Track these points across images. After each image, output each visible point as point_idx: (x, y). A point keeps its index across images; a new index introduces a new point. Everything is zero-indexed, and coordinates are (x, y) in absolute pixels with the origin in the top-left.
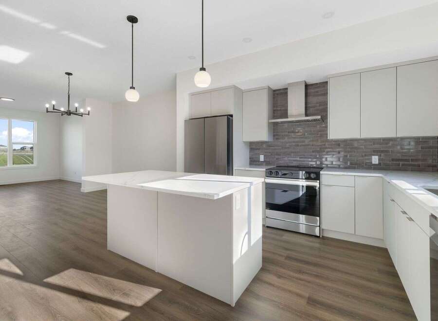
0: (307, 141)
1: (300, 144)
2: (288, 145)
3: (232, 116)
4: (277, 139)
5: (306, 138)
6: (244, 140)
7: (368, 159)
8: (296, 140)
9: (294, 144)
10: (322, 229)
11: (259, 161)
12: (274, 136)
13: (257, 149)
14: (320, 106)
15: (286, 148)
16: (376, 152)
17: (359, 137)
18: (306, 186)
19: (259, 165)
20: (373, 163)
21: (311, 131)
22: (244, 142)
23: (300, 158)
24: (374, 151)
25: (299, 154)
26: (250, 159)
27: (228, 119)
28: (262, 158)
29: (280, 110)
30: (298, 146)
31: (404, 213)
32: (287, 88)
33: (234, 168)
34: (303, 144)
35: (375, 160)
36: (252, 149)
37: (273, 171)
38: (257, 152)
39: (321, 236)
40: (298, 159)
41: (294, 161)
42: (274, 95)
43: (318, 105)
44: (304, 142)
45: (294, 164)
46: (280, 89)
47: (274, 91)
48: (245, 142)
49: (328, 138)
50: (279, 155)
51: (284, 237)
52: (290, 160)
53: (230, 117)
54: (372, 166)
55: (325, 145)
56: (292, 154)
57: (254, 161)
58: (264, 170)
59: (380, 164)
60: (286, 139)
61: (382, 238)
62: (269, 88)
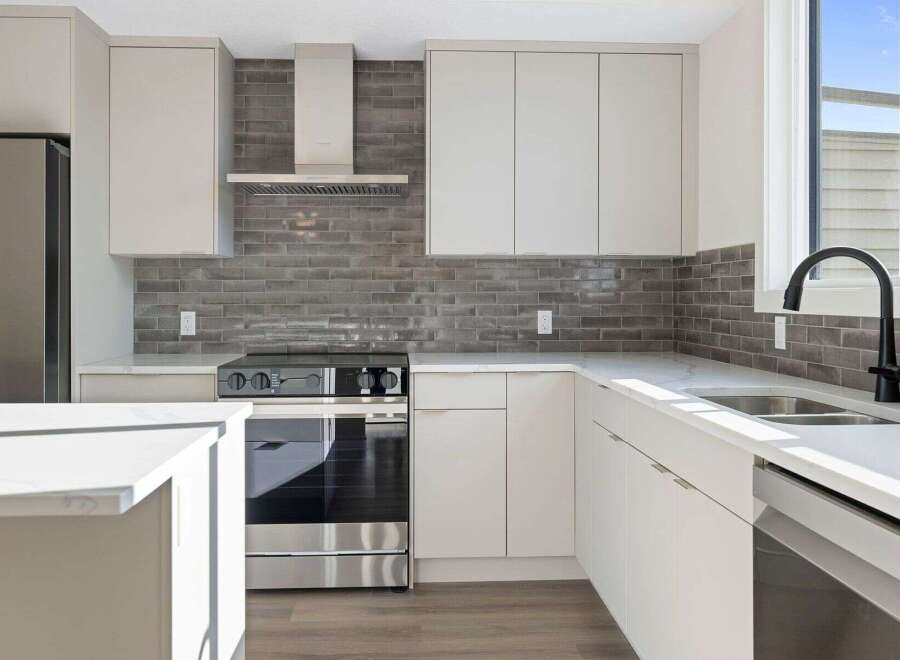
0: (355, 261)
1: (332, 270)
2: (289, 273)
3: (65, 141)
4: (248, 249)
5: (353, 248)
6: (116, 251)
7: (528, 321)
8: (320, 255)
9: (310, 270)
10: (416, 560)
11: (175, 337)
12: (238, 236)
13: (167, 288)
14: (397, 139)
15: (282, 284)
16: (547, 299)
17: (510, 252)
18: (338, 421)
19: (176, 351)
20: (540, 331)
21: (368, 227)
22: (114, 257)
23: (332, 320)
24: (543, 296)
25: (329, 306)
26: (137, 326)
27: (51, 153)
28: (188, 324)
29: (262, 140)
30: (324, 276)
31: (662, 468)
32: (291, 63)
33: (77, 369)
34: (345, 270)
35: (544, 322)
36: (143, 289)
37: (249, 373)
38: (166, 298)
39: (411, 587)
40: (326, 324)
41: (312, 331)
42: (237, 78)
43: (391, 136)
44: (347, 263)
45: (314, 342)
46: (261, 62)
47: (240, 63)
48: (117, 258)
49: (427, 253)
50: (257, 310)
51: (294, 618)
52: (297, 330)
53: (58, 146)
54: (538, 342)
55: (411, 274)
56: (306, 307)
57: (158, 337)
58: (213, 369)
59: (555, 333)
60: (284, 252)
61: (571, 554)
62: (224, 50)
